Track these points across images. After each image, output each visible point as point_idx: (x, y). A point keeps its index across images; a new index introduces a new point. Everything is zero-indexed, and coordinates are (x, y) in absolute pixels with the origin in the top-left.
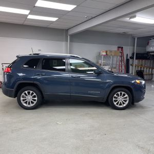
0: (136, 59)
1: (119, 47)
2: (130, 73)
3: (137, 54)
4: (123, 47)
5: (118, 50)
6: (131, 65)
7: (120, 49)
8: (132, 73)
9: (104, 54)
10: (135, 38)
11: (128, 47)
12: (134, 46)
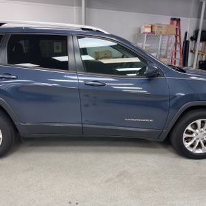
0: (201, 40)
1: (173, 19)
2: (189, 65)
3: (203, 31)
4: (181, 19)
5: (172, 23)
6: (192, 51)
7: (175, 22)
8: (192, 66)
9: (148, 30)
10: (202, 3)
11: (189, 19)
12: (199, 17)
